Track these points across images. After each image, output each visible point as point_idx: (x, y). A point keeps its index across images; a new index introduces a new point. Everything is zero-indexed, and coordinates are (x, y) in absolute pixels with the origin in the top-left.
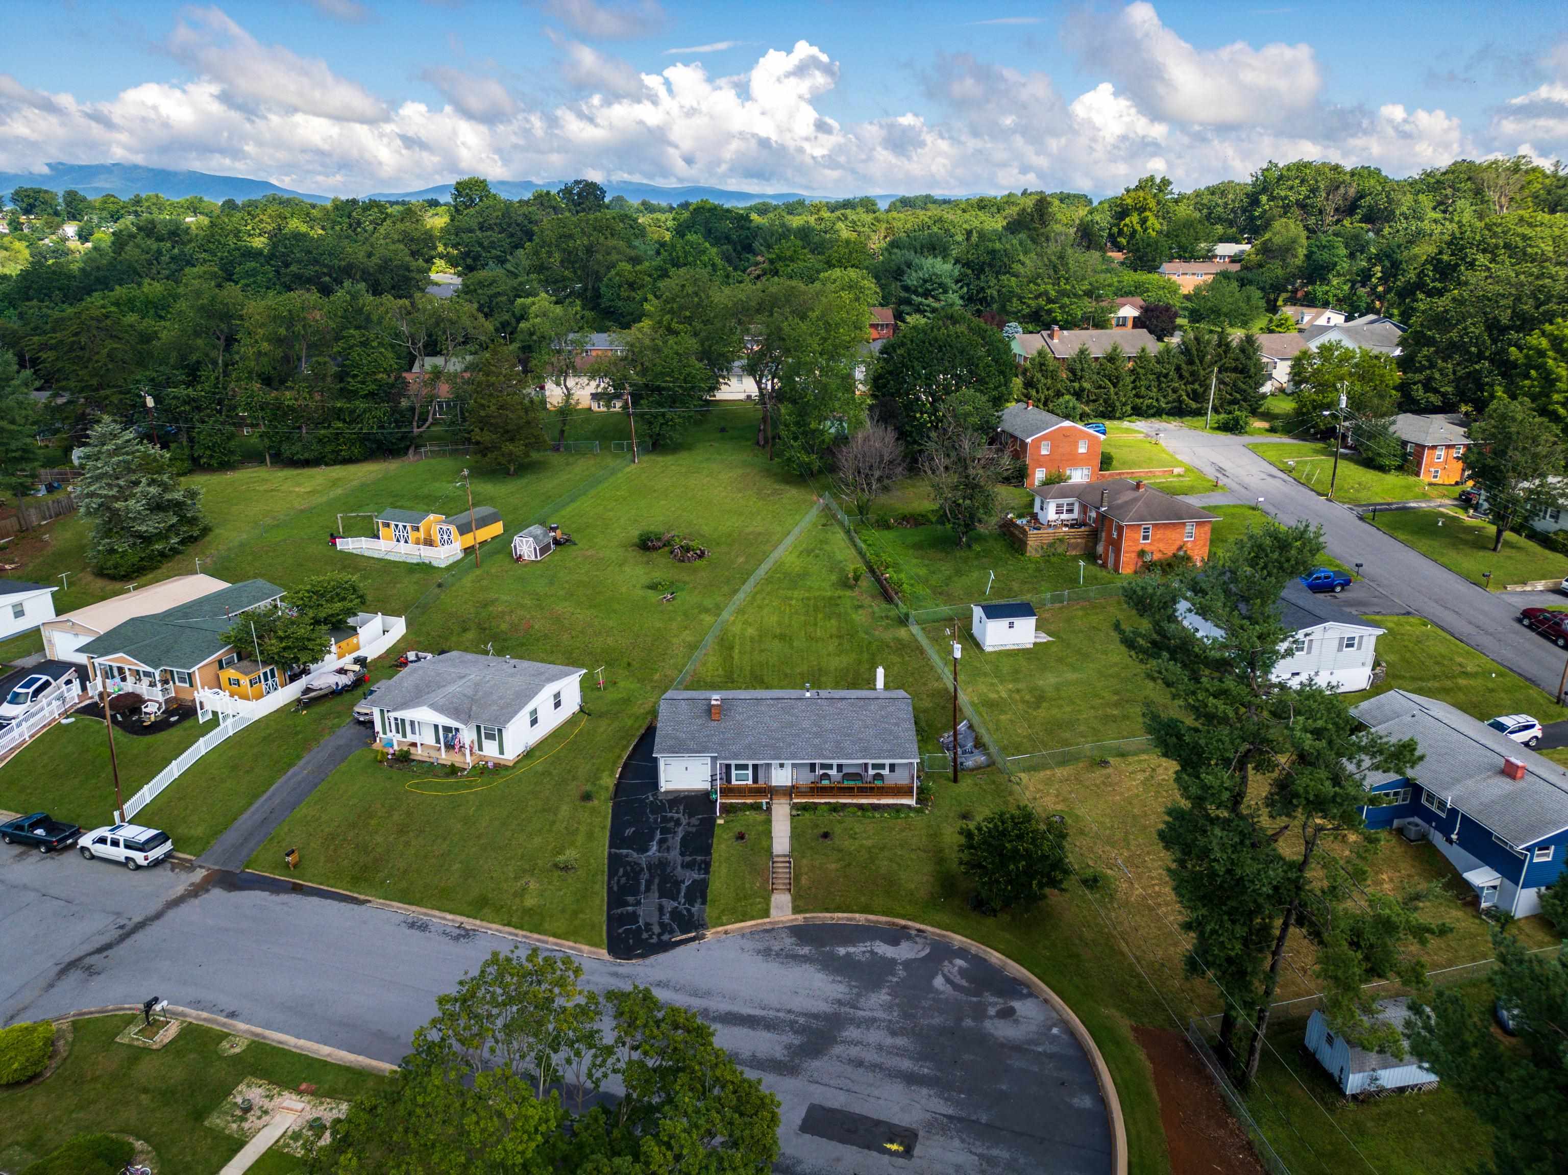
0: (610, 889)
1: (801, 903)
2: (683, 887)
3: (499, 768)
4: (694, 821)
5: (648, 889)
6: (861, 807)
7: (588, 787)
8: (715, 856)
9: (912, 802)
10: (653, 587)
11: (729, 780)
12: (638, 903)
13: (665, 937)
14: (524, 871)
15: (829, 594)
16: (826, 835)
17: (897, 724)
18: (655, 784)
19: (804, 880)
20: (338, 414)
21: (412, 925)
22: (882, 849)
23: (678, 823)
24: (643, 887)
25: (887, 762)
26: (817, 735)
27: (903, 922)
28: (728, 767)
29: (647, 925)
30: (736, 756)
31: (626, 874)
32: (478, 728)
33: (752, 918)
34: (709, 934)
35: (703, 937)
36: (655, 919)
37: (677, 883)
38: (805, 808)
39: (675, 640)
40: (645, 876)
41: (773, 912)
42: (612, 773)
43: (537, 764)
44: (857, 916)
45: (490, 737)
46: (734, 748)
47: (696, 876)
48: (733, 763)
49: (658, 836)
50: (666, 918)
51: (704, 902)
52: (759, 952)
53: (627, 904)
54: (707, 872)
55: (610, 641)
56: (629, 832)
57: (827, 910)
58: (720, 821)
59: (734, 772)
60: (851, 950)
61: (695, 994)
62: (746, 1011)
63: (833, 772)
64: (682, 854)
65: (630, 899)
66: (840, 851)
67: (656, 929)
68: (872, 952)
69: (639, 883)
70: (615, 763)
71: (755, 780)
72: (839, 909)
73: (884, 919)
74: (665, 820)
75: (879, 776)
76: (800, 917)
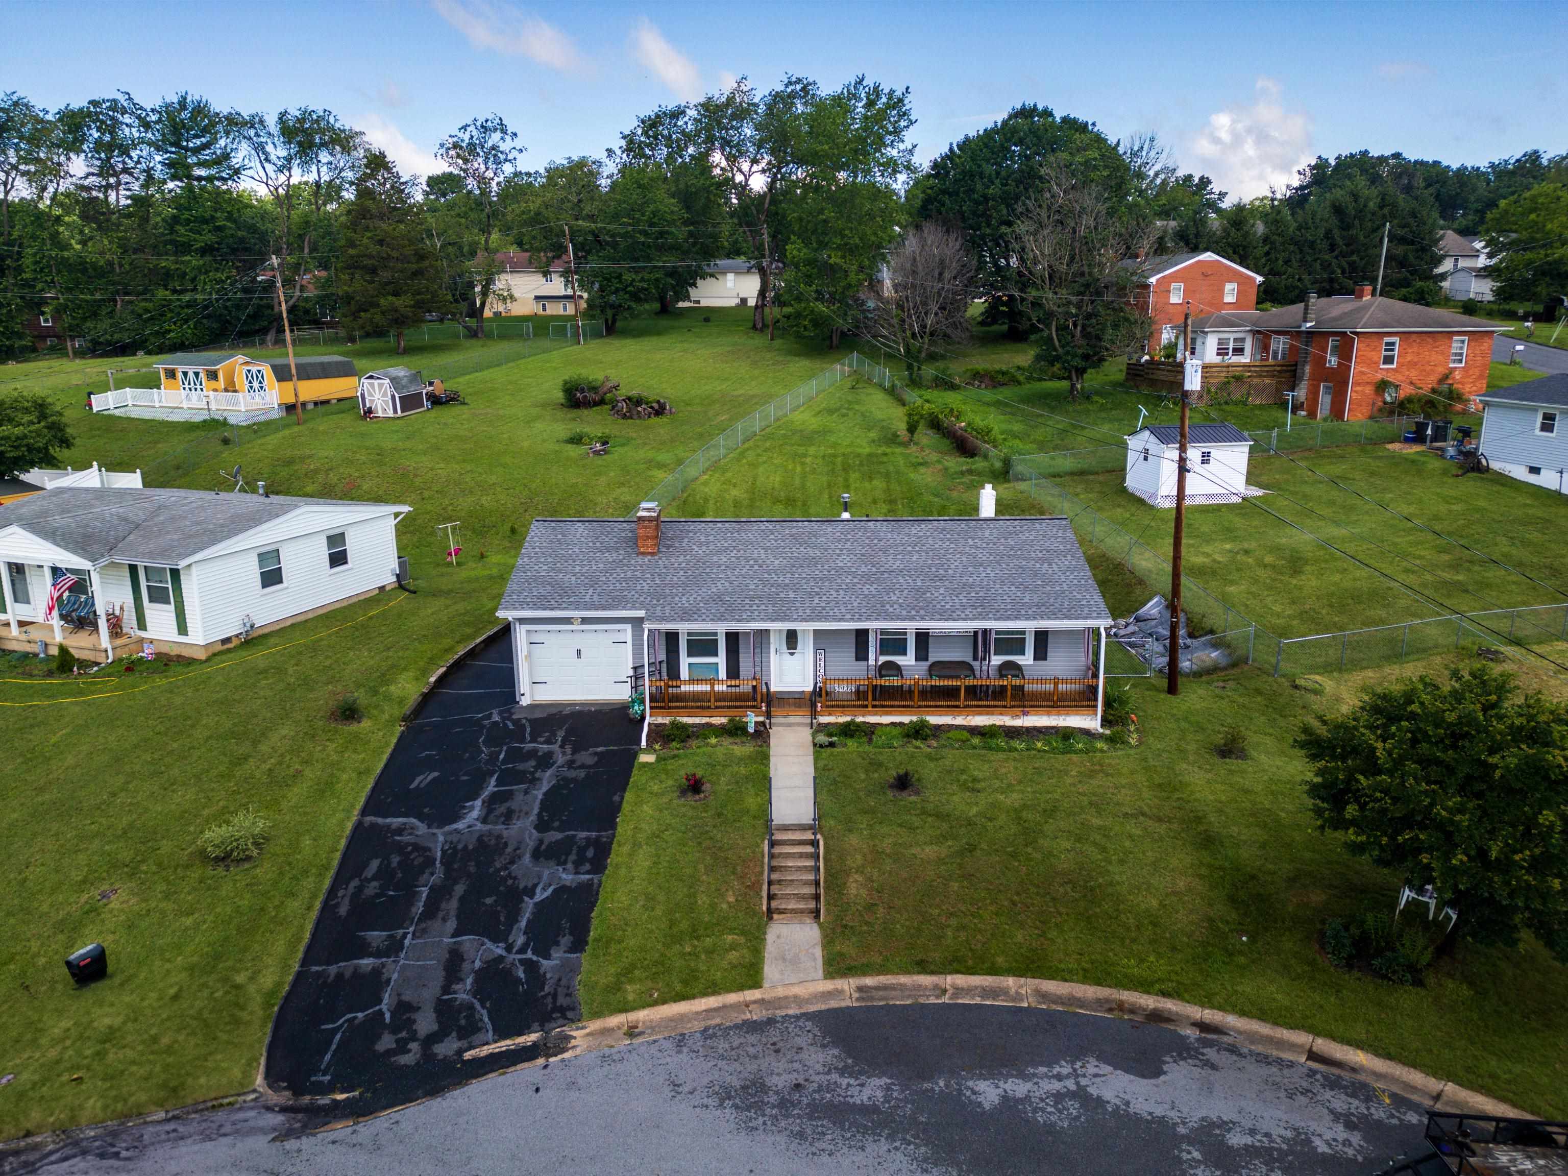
0: (328, 907)
1: (848, 948)
2: (528, 906)
3: (173, 661)
4: (586, 758)
5: (431, 911)
7: (361, 697)
8: (624, 827)
9: (1091, 722)
10: (575, 440)
11: (674, 673)
12: (394, 948)
13: (446, 1048)
14: (114, 865)
16: (903, 783)
18: (507, 692)
19: (854, 888)
22: (1049, 813)
23: (545, 761)
24: (419, 907)
25: (1030, 626)
26: (867, 579)
27: (1150, 1002)
28: (672, 638)
29: (404, 1009)
30: (687, 615)
31: (384, 874)
32: (133, 569)
33: (713, 989)
34: (580, 1036)
35: (561, 1045)
36: (429, 994)
37: (515, 896)
38: (848, 731)
40: (437, 875)
41: (771, 971)
42: (425, 672)
43: (259, 657)
44: (1010, 982)
45: (159, 596)
46: (683, 600)
47: (568, 878)
48: (683, 628)
49: (491, 786)
50: (463, 992)
51: (579, 945)
52: (725, 1095)
53: (363, 950)
54: (599, 865)
55: (486, 501)
56: (421, 780)
57: (923, 967)
58: (646, 758)
59: (685, 661)
60: (1018, 1088)
63: (907, 660)
64: (542, 826)
65: (376, 937)
66: (943, 817)
67: (426, 1023)
68: (1081, 1095)
69: (412, 896)
70: (433, 661)
71: (733, 672)
72: (956, 965)
73: (1090, 992)
74: (516, 755)
75: (1011, 668)
76: (848, 985)
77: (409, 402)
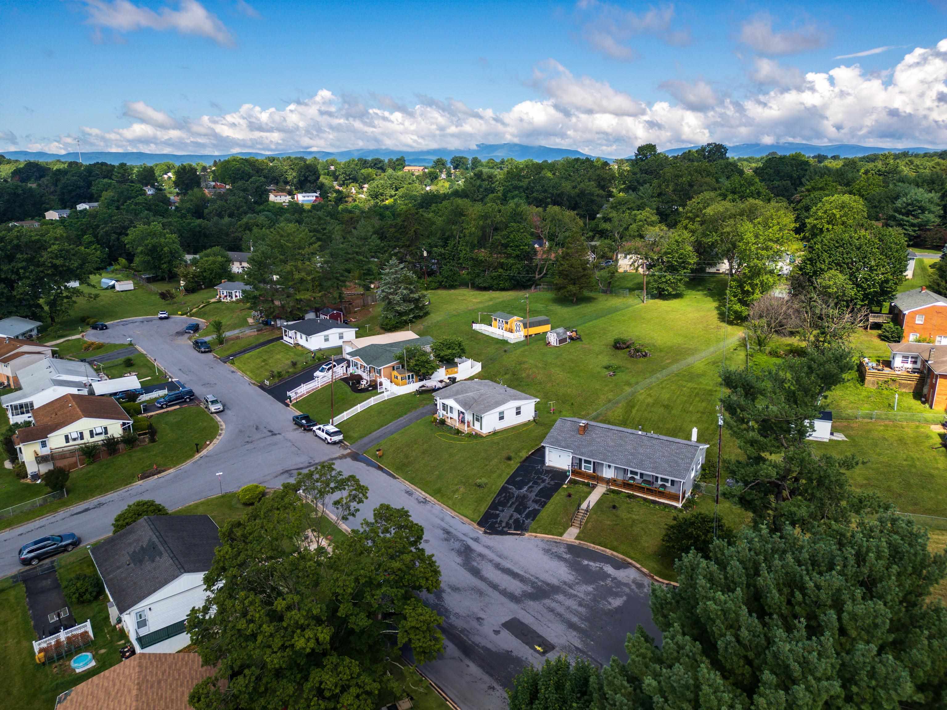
0: (494, 501)
1: (582, 535)
2: (528, 510)
3: (478, 436)
4: (552, 483)
5: (511, 506)
6: (645, 499)
7: (512, 455)
8: (552, 500)
9: (679, 505)
10: (607, 368)
11: (580, 467)
12: (503, 511)
13: (505, 529)
14: (462, 482)
15: (710, 388)
16: (614, 507)
17: (683, 459)
18: (543, 462)
19: (589, 525)
20: (501, 265)
21: (407, 492)
22: (641, 522)
23: (544, 481)
24: (509, 505)
25: (669, 478)
26: (632, 454)
27: (629, 560)
28: (581, 460)
29: (501, 521)
30: (586, 456)
31: (505, 497)
32: (473, 413)
33: (553, 534)
34: (527, 535)
35: (523, 535)
36: (505, 520)
37: (525, 508)
38: (613, 491)
39: (602, 397)
40: (513, 500)
41: (565, 535)
42: (529, 451)
43: (496, 438)
44: (607, 550)
45: (478, 420)
46: (583, 450)
47: (537, 507)
49: (531, 484)
50: (511, 522)
51: (533, 520)
52: (544, 549)
53: (497, 510)
54: (543, 507)
55: (569, 391)
56: (518, 479)
57: (594, 543)
58: (565, 486)
59: (583, 464)
60: (591, 563)
61: (500, 556)
62: (516, 570)
63: (638, 477)
64: (536, 496)
65: (500, 508)
66: (617, 516)
67: (504, 524)
68: (601, 568)
69: (508, 502)
70: (532, 447)
71: (594, 471)
72: (599, 544)
73: (621, 556)
74: (539, 478)
75: (663, 486)
76: (577, 542)
77: (561, 341)
